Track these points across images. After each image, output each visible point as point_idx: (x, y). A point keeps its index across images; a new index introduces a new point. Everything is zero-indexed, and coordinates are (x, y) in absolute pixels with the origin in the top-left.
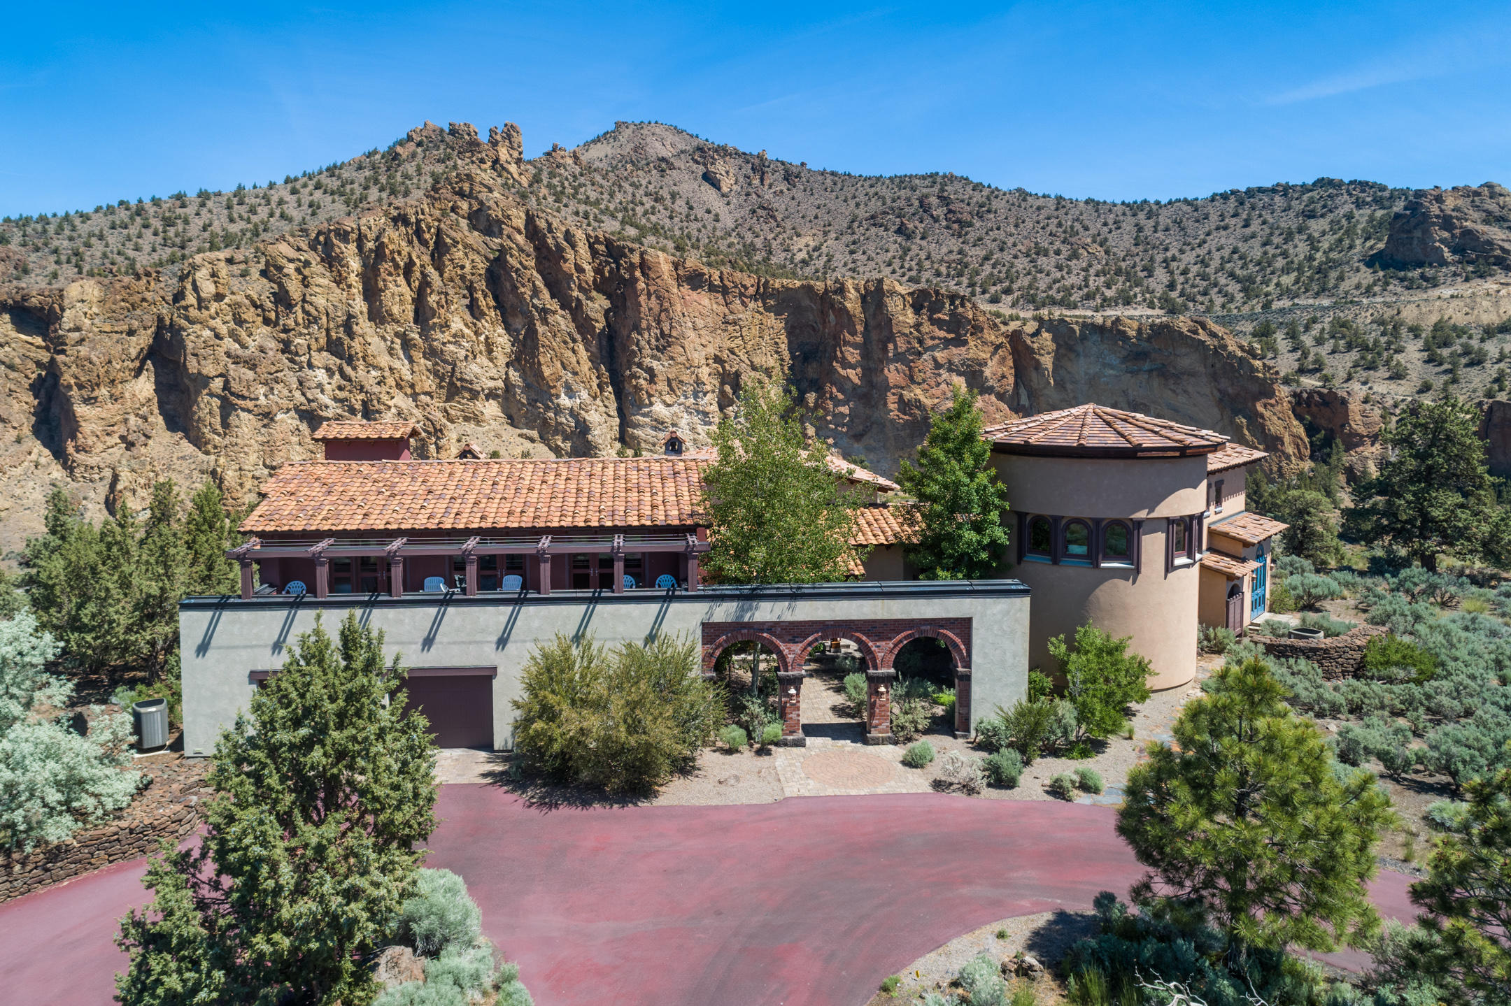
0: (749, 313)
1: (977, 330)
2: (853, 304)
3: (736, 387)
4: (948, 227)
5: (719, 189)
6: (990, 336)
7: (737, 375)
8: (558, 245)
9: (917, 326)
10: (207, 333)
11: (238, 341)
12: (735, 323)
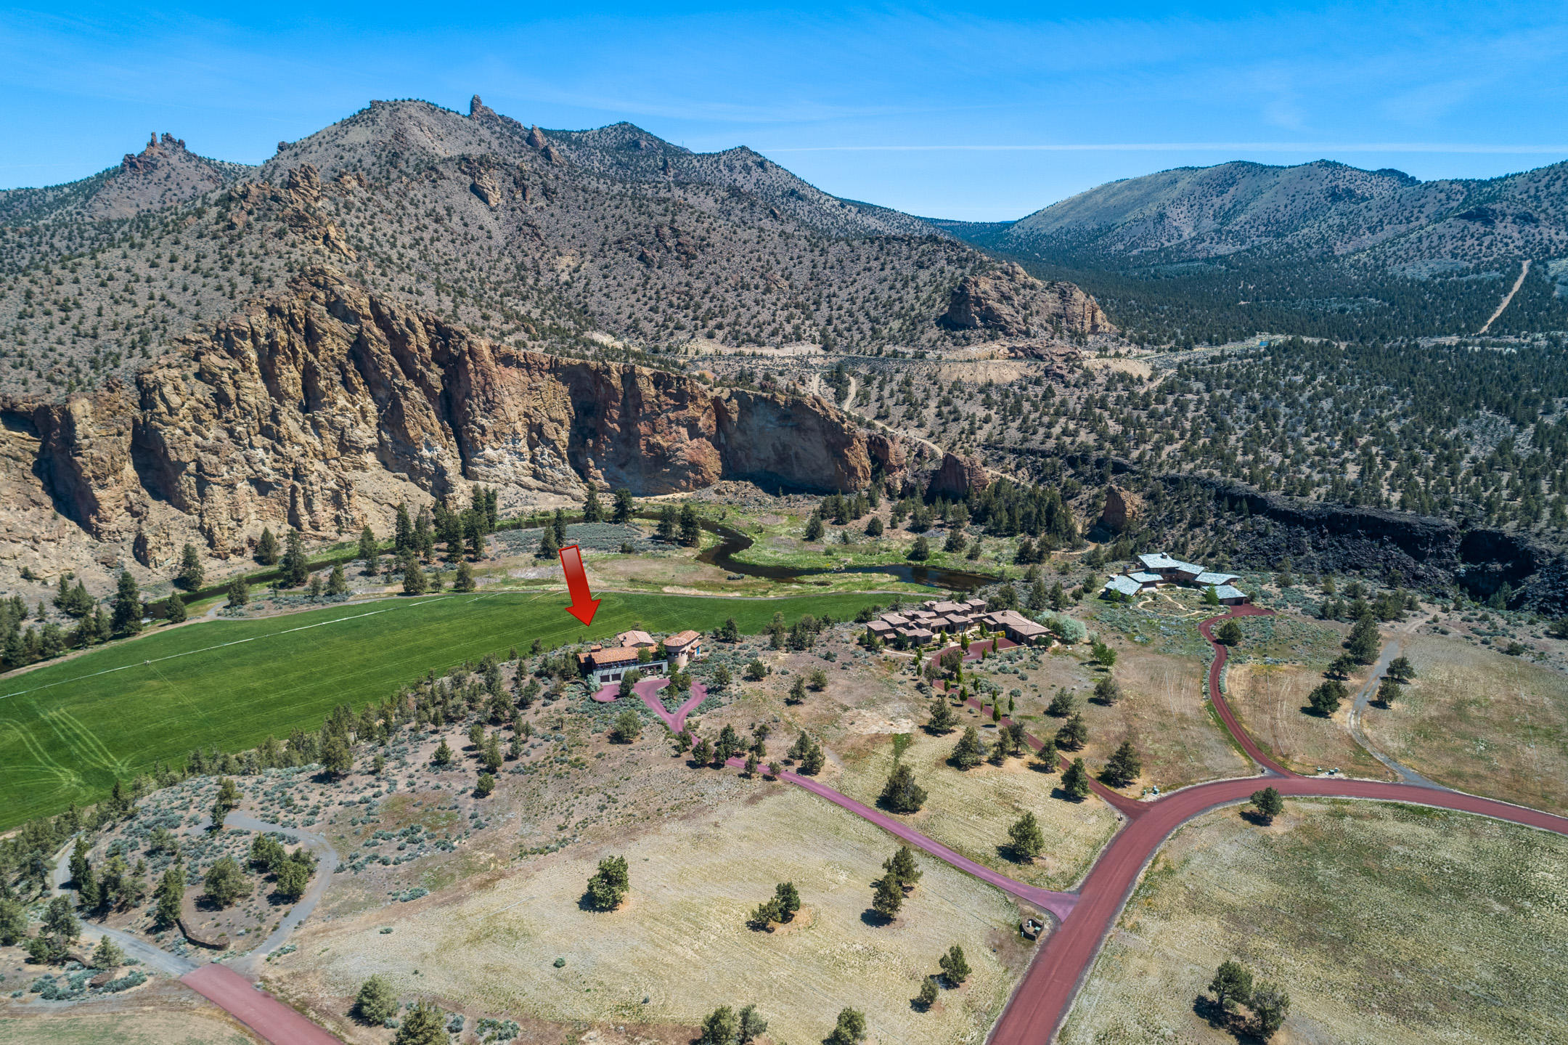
0: (546, 382)
1: (694, 399)
2: (616, 381)
3: (540, 434)
4: (678, 258)
5: (487, 202)
6: (701, 402)
7: (541, 425)
8: (402, 331)
9: (657, 396)
10: (178, 432)
11: (199, 434)
12: (536, 389)
